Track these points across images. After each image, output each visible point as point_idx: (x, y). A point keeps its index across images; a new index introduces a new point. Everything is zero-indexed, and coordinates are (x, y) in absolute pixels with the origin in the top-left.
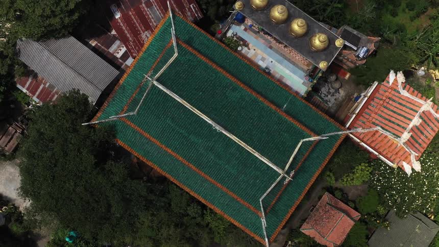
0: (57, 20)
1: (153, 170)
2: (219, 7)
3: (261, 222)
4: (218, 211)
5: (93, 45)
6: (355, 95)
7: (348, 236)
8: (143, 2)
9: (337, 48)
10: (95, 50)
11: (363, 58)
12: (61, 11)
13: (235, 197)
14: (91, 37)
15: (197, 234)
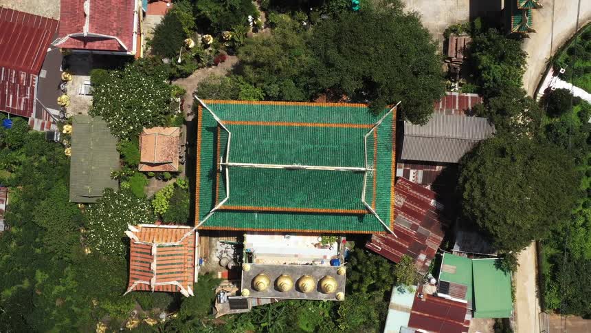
0: (472, 168)
1: (325, 100)
2: (358, 261)
3: (218, 116)
4: (255, 103)
5: (437, 167)
6: (203, 264)
7: (138, 148)
8: (420, 227)
9: (245, 287)
10: (434, 164)
11: (219, 293)
12: (472, 177)
13: (250, 123)
14: (443, 171)
15: (259, 73)
